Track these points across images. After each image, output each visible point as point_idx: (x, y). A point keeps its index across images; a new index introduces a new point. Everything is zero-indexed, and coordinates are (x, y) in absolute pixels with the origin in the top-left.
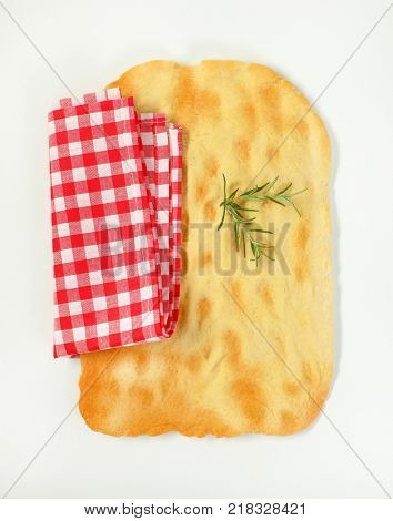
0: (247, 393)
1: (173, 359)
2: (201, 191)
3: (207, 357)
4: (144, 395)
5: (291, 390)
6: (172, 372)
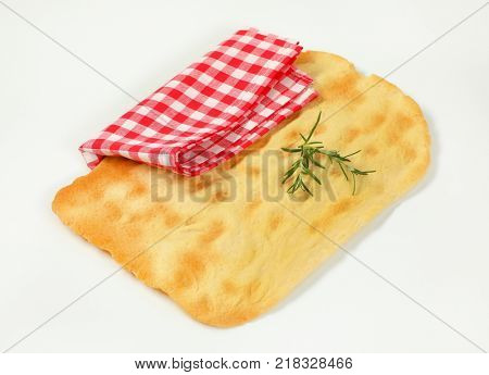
4: (115, 212)
5: (229, 287)
6: (150, 214)
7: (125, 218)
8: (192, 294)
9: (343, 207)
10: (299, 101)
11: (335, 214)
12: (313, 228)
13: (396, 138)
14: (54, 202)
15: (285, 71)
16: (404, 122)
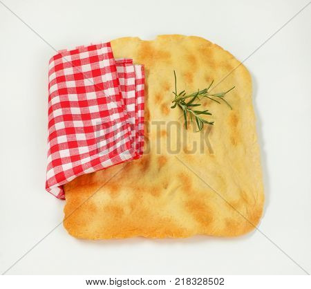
0: (198, 208)
1: (139, 189)
2: (158, 98)
3: (166, 188)
4: (117, 211)
7: (127, 210)
12: (234, 142)
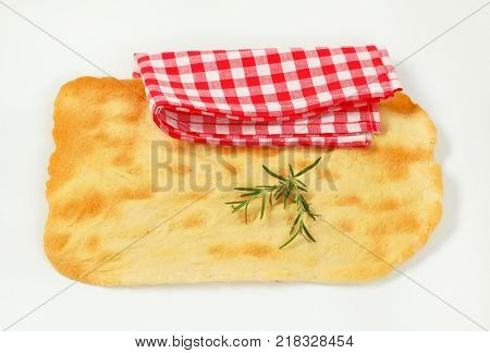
6: (115, 143)
8: (63, 227)
9: (259, 251)
10: (341, 140)
11: (246, 253)
13: (384, 231)
14: (64, 86)
15: (357, 106)
16: (410, 224)
